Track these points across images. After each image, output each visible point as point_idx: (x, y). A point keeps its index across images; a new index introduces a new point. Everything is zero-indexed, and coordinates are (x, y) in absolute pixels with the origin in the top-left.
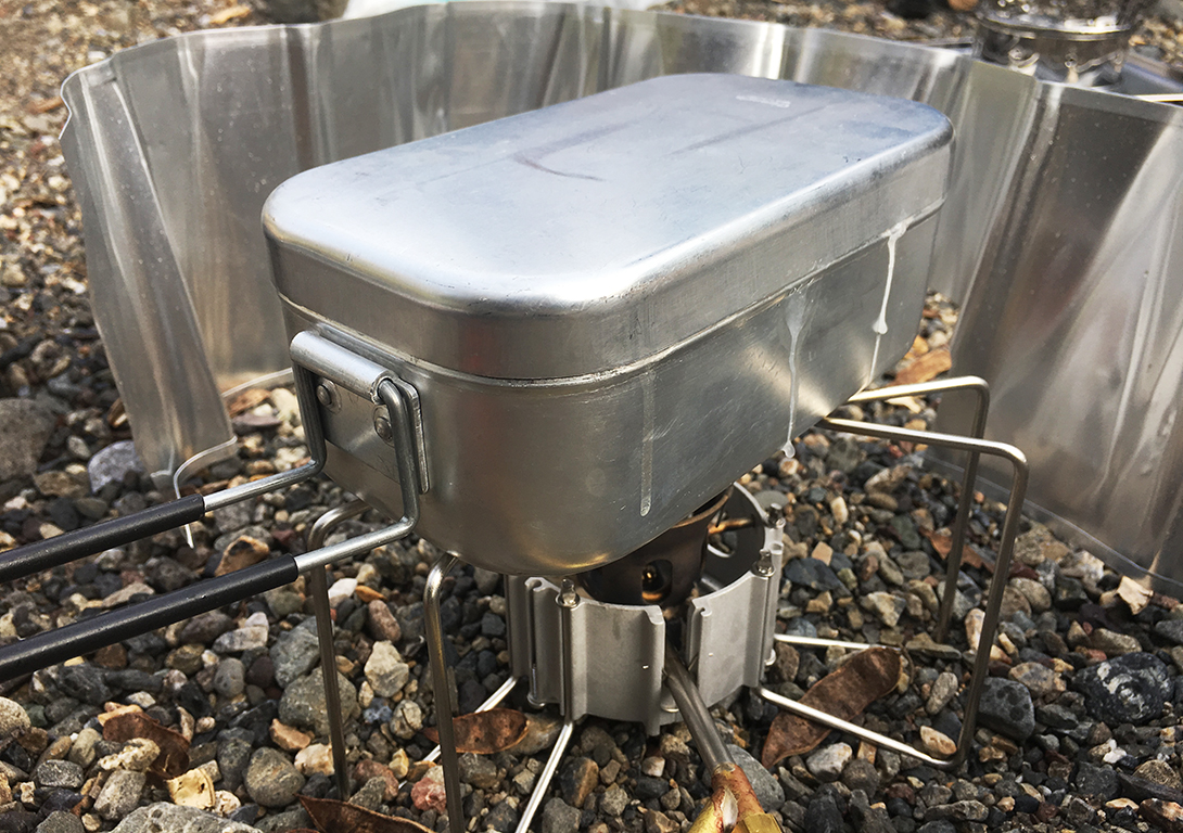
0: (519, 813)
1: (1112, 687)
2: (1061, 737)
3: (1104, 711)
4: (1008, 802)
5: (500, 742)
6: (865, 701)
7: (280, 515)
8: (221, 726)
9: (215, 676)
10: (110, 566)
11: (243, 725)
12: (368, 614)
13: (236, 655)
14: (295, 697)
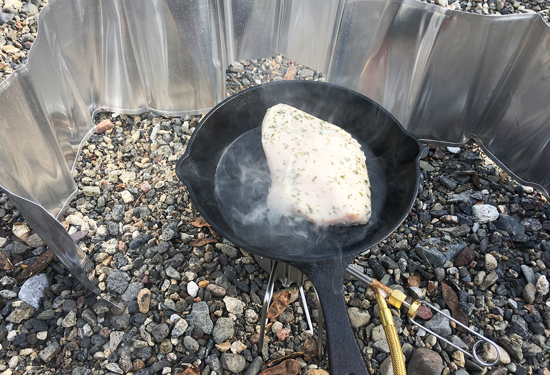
7: (137, 273)
8: (203, 360)
9: (183, 346)
10: (91, 333)
11: (210, 354)
12: (211, 292)
13: (184, 335)
14: (219, 335)
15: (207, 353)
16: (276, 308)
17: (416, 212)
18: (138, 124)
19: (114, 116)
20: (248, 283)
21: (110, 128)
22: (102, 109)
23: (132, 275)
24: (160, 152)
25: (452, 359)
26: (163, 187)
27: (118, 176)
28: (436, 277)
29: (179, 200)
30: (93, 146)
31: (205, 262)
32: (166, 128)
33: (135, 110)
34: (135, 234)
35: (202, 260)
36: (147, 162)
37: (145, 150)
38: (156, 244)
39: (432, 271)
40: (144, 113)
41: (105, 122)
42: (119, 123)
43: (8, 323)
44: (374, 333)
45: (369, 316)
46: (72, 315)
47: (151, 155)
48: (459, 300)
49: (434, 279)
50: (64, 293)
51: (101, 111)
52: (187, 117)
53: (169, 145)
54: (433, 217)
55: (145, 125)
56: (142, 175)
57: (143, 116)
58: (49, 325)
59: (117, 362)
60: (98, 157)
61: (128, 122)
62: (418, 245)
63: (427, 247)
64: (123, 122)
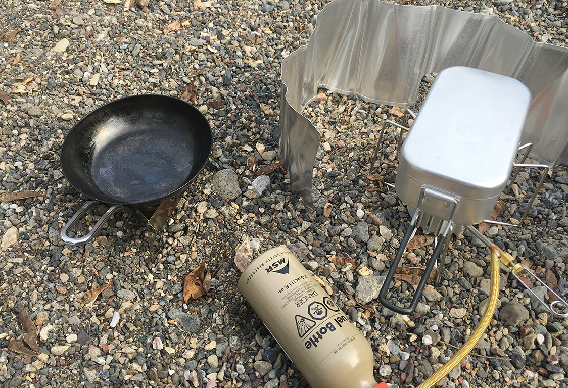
1: (551, 200)
2: (542, 214)
3: (550, 206)
4: (535, 233)
5: (422, 244)
6: (497, 215)
7: (326, 193)
8: (358, 255)
9: (347, 243)
10: (291, 218)
11: (363, 253)
12: (372, 219)
13: (349, 237)
14: (371, 244)
15: (361, 252)
16: (414, 244)
17: (546, 219)
18: (345, 102)
19: (329, 92)
20: (398, 223)
21: (324, 100)
22: (323, 86)
23: (322, 194)
24: (356, 124)
25: (537, 318)
26: (353, 148)
27: (324, 133)
28: (545, 265)
29: (362, 159)
30: (311, 109)
31: (371, 202)
32: (364, 109)
33: (345, 92)
34: (330, 170)
35: (370, 200)
36: (345, 129)
37: (345, 121)
38: (342, 180)
39: (544, 261)
40: (351, 95)
41: (322, 95)
42: (331, 98)
43: (244, 196)
44: (482, 281)
45: (483, 272)
46: (282, 204)
47: (349, 126)
48: (558, 284)
49: (543, 266)
50: (278, 191)
51: (322, 87)
52: (381, 106)
53: (363, 121)
54: (559, 226)
55: (350, 104)
56: (339, 136)
57: (350, 98)
58: (267, 206)
59: (305, 237)
60: (312, 117)
61: (337, 99)
62: (539, 241)
63: (546, 244)
64: (334, 98)
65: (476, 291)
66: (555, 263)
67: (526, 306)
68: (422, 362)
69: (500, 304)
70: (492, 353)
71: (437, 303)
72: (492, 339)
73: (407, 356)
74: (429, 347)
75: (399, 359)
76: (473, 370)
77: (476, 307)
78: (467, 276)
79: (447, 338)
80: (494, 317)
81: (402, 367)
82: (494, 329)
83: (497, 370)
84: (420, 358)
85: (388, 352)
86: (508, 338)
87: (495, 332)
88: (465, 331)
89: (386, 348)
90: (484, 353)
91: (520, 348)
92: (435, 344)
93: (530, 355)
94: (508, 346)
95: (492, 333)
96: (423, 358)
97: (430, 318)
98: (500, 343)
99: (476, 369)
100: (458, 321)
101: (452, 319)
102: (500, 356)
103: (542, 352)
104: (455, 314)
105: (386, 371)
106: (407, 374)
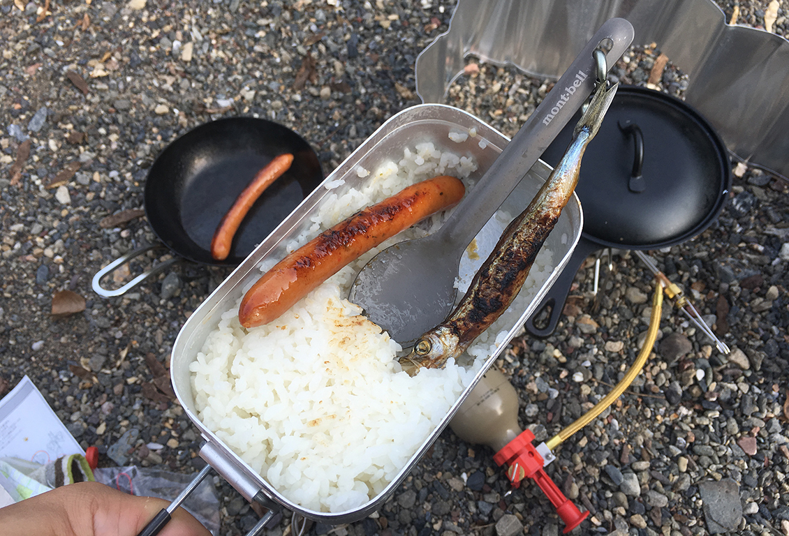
0: (593, 283)
1: (738, 207)
2: (724, 226)
3: (736, 216)
4: (713, 250)
17: (728, 232)
18: (501, 76)
19: (481, 62)
21: (475, 73)
22: (473, 54)
24: (514, 109)
25: (700, 350)
28: (718, 289)
30: (458, 87)
32: (525, 87)
33: (502, 62)
36: (499, 115)
37: (501, 103)
39: (717, 284)
40: (508, 67)
42: (484, 69)
44: (644, 311)
45: (646, 298)
47: (505, 110)
48: (729, 313)
49: (716, 291)
51: (471, 54)
52: (546, 81)
53: (523, 104)
54: (742, 241)
55: (507, 79)
57: (507, 70)
60: (460, 99)
61: (492, 71)
62: (716, 260)
63: (723, 264)
64: (488, 69)
65: (636, 321)
66: (730, 286)
67: (689, 338)
68: (570, 400)
69: (661, 335)
70: (646, 390)
71: (592, 335)
72: (648, 375)
73: (555, 394)
74: (580, 384)
75: (546, 397)
76: (624, 407)
77: (634, 340)
78: (629, 303)
79: (599, 375)
80: (653, 350)
81: (549, 405)
82: (651, 364)
83: (650, 408)
84: (569, 395)
85: (536, 390)
86: (665, 375)
87: (652, 368)
88: (619, 366)
89: (533, 386)
90: (638, 390)
91: (677, 384)
92: (586, 381)
93: (688, 390)
94: (664, 381)
95: (648, 369)
96: (572, 396)
97: (583, 353)
98: (656, 379)
99: (627, 407)
100: (613, 355)
101: (607, 353)
102: (654, 393)
103: (700, 388)
104: (611, 347)
105: (532, 410)
106: (554, 414)
